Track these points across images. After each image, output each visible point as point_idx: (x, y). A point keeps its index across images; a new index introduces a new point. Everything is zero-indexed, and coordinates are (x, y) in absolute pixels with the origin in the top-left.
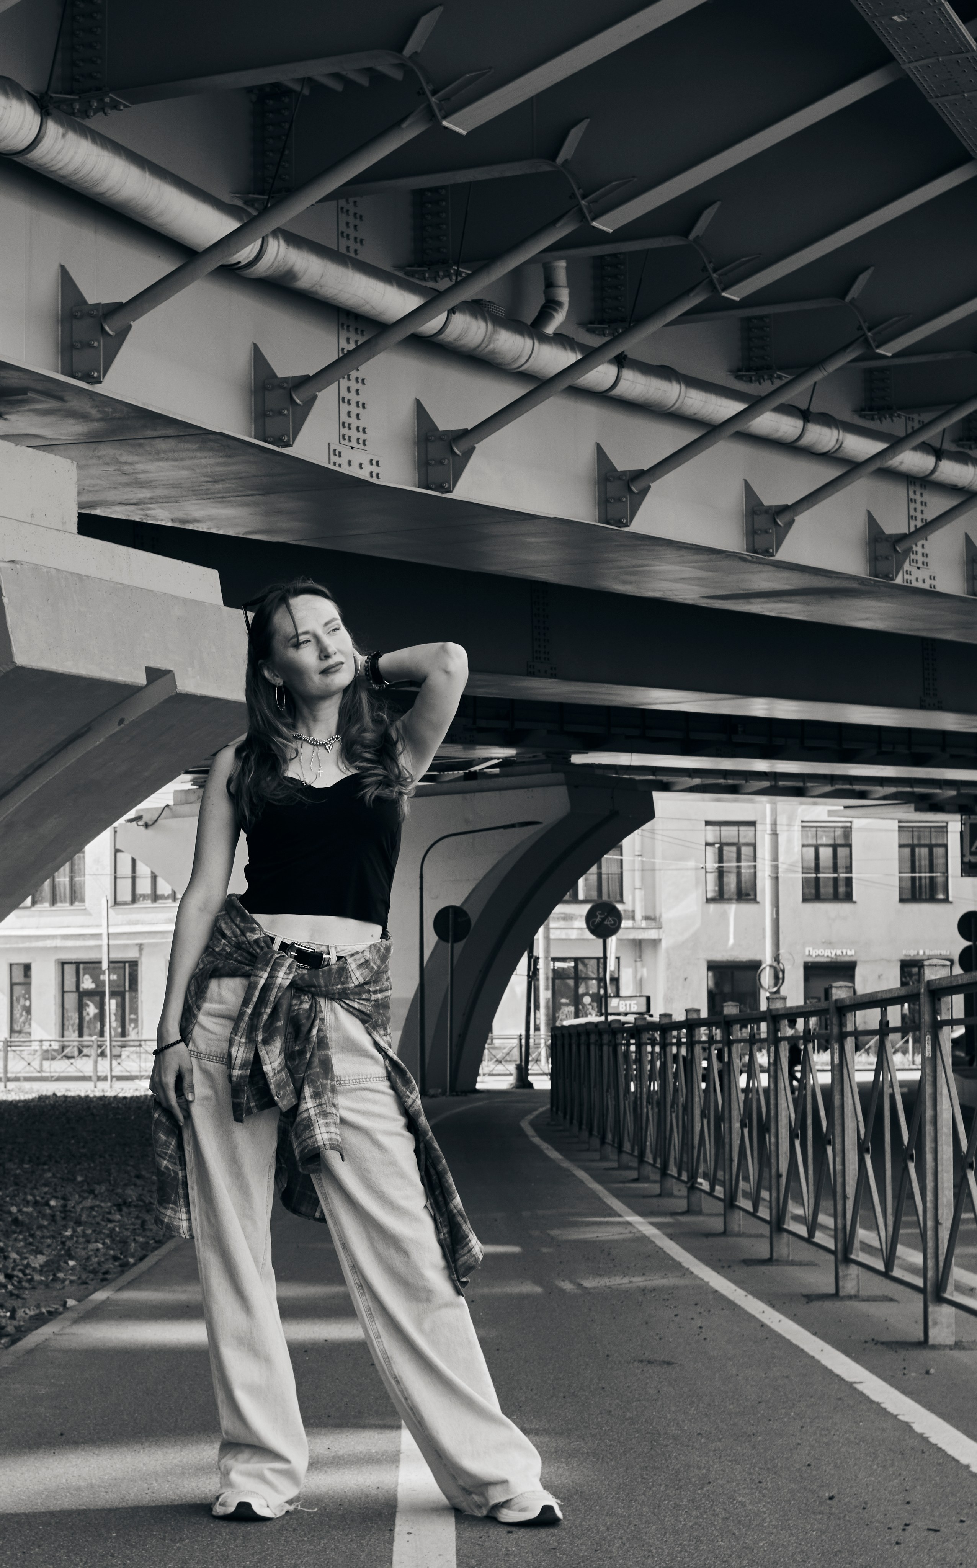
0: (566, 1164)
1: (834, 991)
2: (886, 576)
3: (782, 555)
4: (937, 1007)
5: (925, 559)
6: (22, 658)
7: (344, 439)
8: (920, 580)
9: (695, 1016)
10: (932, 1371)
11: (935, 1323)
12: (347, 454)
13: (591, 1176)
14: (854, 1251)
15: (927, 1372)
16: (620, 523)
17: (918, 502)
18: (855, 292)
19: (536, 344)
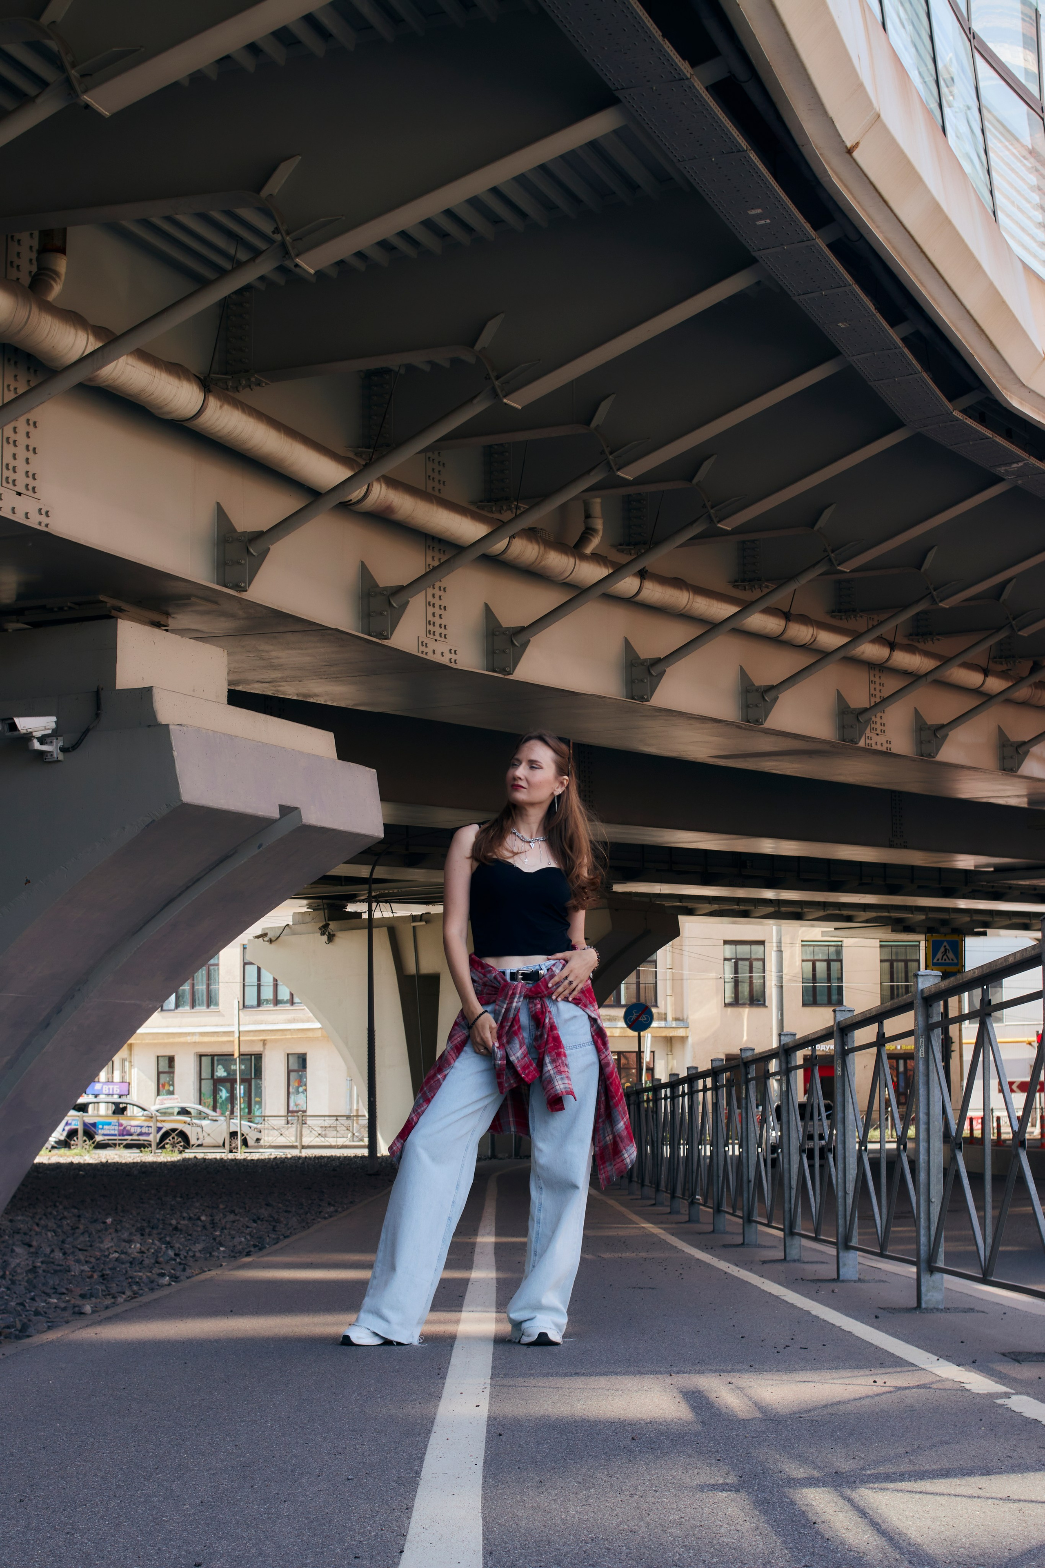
2: (852, 741)
3: (769, 724)
4: (845, 1040)
5: (883, 728)
6: (187, 797)
7: (430, 634)
8: (879, 744)
10: (836, 1291)
12: (432, 645)
15: (833, 1291)
16: (643, 699)
17: (877, 683)
18: (821, 523)
19: (578, 561)
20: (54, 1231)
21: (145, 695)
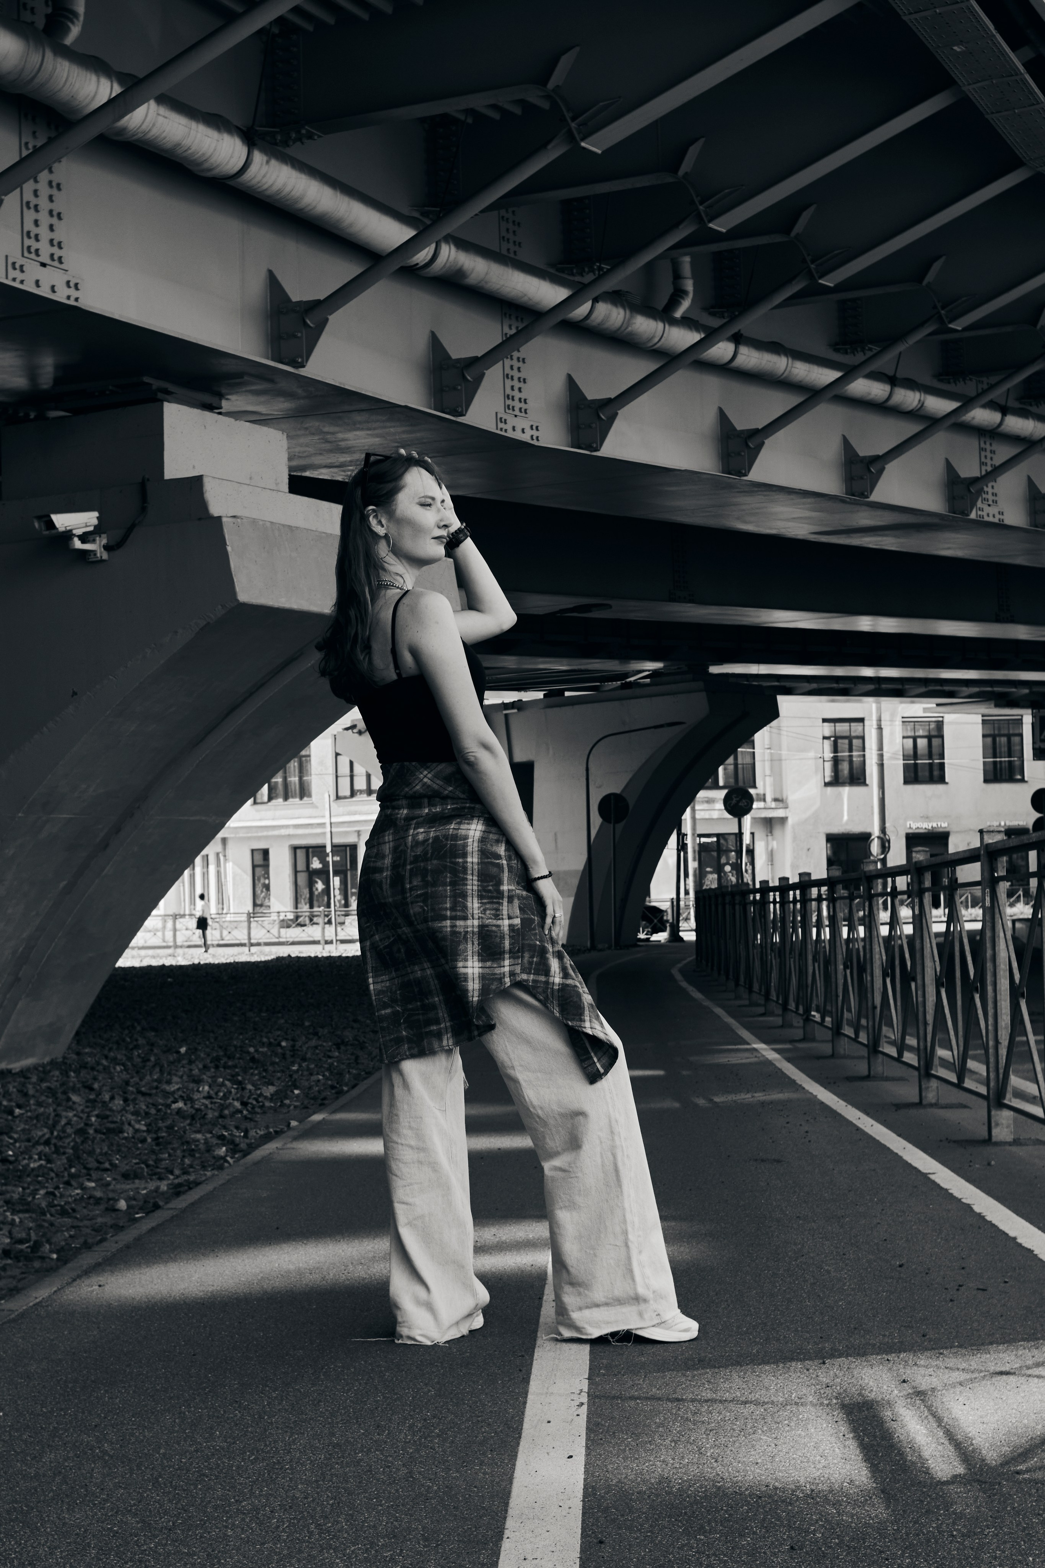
0: (707, 1003)
1: (914, 855)
2: (963, 513)
3: (875, 497)
4: (994, 866)
5: (994, 498)
6: (244, 596)
7: (509, 409)
8: (991, 515)
9: (807, 878)
10: (993, 1163)
11: (997, 1125)
12: (512, 421)
13: (726, 1011)
14: (934, 1068)
15: (989, 1164)
16: (740, 474)
17: (988, 450)
18: (930, 277)
19: (667, 326)
20: (123, 1065)
21: (195, 484)
